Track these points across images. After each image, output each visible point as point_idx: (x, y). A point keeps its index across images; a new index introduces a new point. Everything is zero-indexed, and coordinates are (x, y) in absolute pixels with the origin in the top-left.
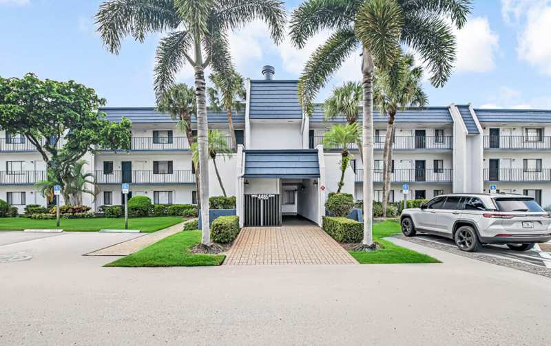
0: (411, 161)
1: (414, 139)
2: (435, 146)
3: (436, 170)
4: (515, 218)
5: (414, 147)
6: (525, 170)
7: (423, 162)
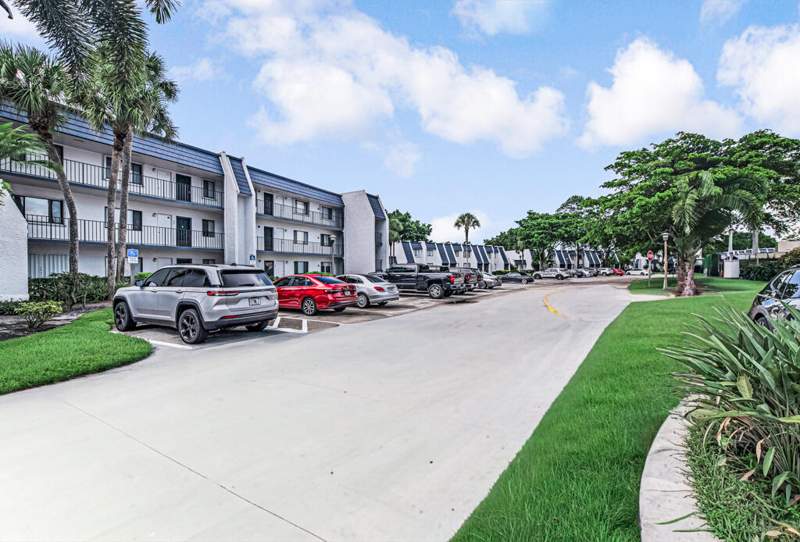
0: (170, 217)
1: (174, 185)
2: (202, 202)
3: (206, 233)
4: (240, 295)
5: (174, 197)
6: (295, 242)
7: (188, 221)
